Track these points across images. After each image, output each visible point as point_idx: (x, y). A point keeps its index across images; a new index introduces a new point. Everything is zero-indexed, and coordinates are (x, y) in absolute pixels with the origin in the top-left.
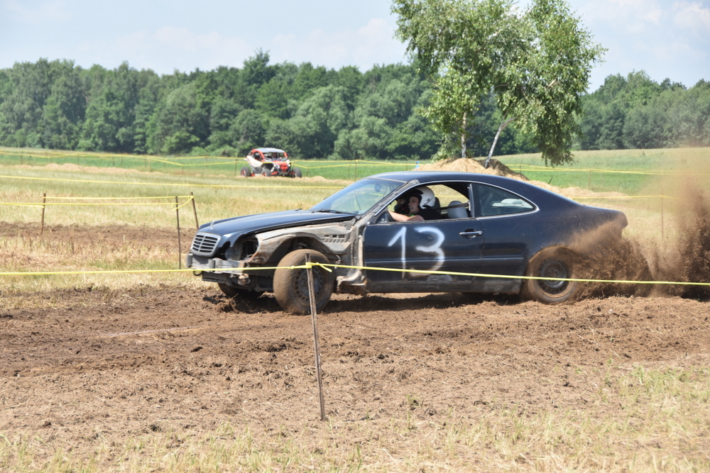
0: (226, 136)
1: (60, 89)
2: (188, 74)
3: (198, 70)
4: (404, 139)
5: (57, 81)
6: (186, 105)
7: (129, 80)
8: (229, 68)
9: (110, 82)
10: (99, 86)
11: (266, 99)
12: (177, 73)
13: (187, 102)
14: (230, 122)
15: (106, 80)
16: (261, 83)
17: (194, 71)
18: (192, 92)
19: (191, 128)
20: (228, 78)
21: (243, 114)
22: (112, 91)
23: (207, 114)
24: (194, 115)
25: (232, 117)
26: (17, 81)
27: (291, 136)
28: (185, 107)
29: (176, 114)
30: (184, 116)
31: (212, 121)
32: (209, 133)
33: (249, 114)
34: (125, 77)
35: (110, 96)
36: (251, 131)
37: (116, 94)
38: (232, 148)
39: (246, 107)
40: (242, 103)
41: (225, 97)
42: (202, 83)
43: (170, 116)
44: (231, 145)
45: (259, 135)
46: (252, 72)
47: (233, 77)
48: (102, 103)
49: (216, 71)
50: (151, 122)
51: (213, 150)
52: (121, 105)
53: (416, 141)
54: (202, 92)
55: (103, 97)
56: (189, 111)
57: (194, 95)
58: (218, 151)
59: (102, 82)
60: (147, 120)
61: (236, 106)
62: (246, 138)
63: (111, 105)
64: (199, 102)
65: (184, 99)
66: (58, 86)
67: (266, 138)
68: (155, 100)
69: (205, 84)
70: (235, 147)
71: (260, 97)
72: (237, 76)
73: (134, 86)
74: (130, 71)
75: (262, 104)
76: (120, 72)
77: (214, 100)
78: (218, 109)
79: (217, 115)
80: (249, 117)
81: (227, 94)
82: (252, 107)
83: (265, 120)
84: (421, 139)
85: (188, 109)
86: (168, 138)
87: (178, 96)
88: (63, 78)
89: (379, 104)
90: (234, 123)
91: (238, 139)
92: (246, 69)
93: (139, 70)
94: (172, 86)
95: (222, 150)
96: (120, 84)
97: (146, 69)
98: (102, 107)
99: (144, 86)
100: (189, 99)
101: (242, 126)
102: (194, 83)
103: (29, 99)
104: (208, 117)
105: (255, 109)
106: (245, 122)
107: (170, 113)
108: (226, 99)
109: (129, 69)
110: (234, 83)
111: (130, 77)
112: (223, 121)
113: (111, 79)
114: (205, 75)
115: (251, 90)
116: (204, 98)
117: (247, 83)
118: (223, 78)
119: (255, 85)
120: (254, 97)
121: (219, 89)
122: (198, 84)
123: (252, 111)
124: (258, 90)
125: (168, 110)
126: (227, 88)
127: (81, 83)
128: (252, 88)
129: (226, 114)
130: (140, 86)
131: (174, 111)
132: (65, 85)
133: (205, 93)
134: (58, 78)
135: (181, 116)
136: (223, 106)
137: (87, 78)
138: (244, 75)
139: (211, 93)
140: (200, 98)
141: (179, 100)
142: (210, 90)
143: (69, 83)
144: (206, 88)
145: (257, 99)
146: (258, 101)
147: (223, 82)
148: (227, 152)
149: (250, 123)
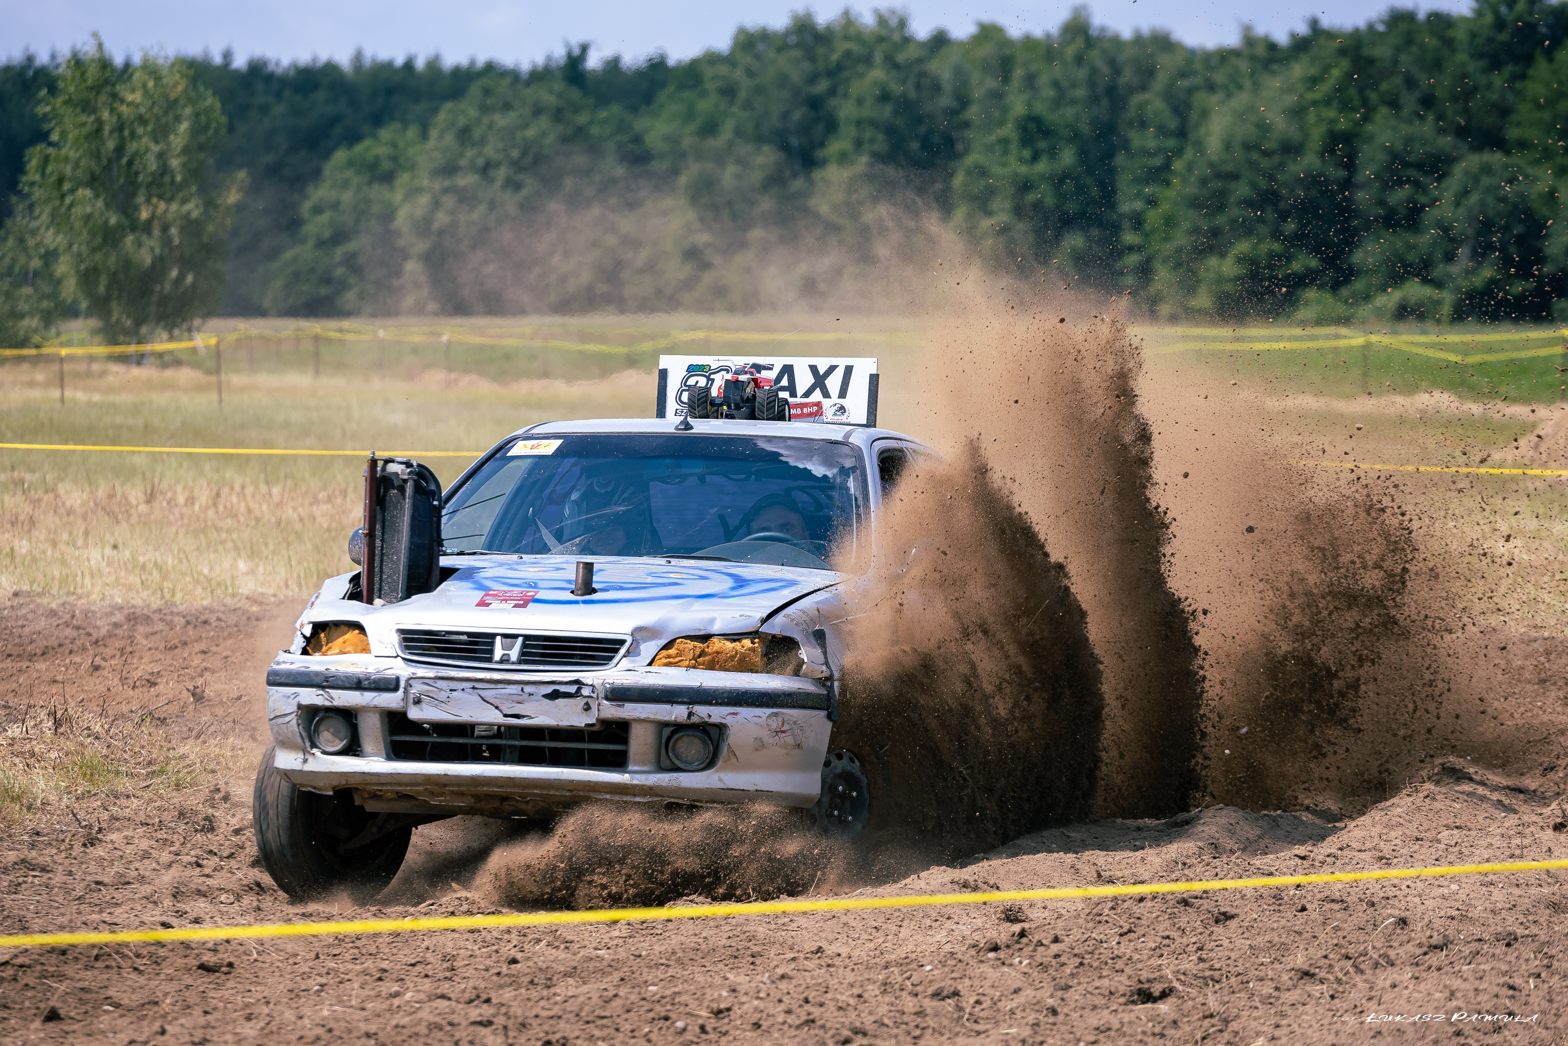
0: (1410, 247)
1: (867, 112)
2: (1281, 37)
3: (1314, 24)
5: (856, 87)
6: (1270, 145)
7: (1094, 71)
8: (1421, 16)
9: (1030, 80)
10: (996, 96)
11: (1547, 115)
12: (1250, 40)
13: (1274, 135)
14: (1422, 199)
15: (1018, 73)
16: (1528, 60)
17: (1302, 29)
18: (1291, 100)
19: (1290, 227)
20: (1415, 49)
21: (1466, 172)
22: (1039, 108)
23: (1341, 173)
24: (1298, 180)
25: (1429, 180)
26: (729, 92)
28: (1267, 154)
29: (1234, 177)
30: (1263, 183)
31: (1362, 197)
32: (1350, 239)
33: (1487, 170)
34: (1079, 60)
35: (1032, 126)
37: (1053, 118)
38: (1429, 290)
39: (1478, 148)
40: (1461, 133)
41: (1406, 112)
42: (1325, 71)
43: (1218, 185)
44: (1425, 281)
45: (1524, 240)
46: (1500, 24)
47: (1435, 43)
48: (1006, 152)
49: (1381, 28)
50: (1165, 207)
51: (1367, 298)
52: (1068, 157)
54: (1327, 102)
55: (1009, 130)
56: (1282, 165)
57: (1298, 113)
58: (1381, 300)
59: (1006, 80)
60: (1152, 202)
61: (1446, 142)
62: (1481, 252)
63: (1035, 158)
64: (1317, 134)
65: (1263, 128)
66: (860, 101)
67: (1548, 251)
68: (1182, 133)
69: (1336, 73)
70: (1438, 284)
71: (1524, 111)
72: (1449, 43)
73: (1111, 91)
74: (1100, 39)
75: (1533, 134)
76: (1064, 44)
77: (1369, 128)
78: (1382, 157)
79: (1377, 176)
80: (1486, 181)
81: (1409, 101)
82: (1497, 142)
83: (1542, 187)
85: (1277, 159)
86: (1213, 261)
87: (1241, 116)
88: (878, 74)
90: (1436, 202)
91: (1450, 257)
92: (1479, 14)
93: (1126, 34)
94: (1233, 86)
95: (1392, 298)
96: (1064, 84)
97: (1146, 30)
98: (1004, 165)
99: (1144, 88)
100: (1281, 125)
101: (1462, 211)
102: (1299, 70)
103: (765, 149)
104: (1347, 184)
105: (1508, 153)
106: (1474, 199)
107: (1218, 176)
108: (1409, 122)
109: (1093, 32)
110: (1437, 65)
111: (1095, 57)
112: (1399, 196)
113: (1034, 67)
114: (1336, 44)
115: (1489, 86)
116: (1332, 121)
117: (1482, 64)
118: (1398, 49)
119: (1509, 69)
120: (1504, 111)
121: (1384, 86)
122: (1313, 71)
123: (1496, 158)
124: (1518, 85)
125: (1211, 165)
126: (1410, 83)
127: (936, 88)
128: (1498, 80)
129: (1412, 173)
130: (1131, 90)
131: (1229, 167)
132: (885, 97)
133: (1335, 104)
134: (861, 76)
135: (1253, 185)
136: (1399, 146)
137: (958, 72)
138: (1473, 35)
139: (1356, 102)
140: (1320, 120)
141: (1246, 131)
142: (1352, 92)
143: (896, 89)
144: (1340, 89)
145: (1513, 118)
146: (1519, 124)
147: (1395, 62)
148: (1412, 302)
149: (1490, 200)
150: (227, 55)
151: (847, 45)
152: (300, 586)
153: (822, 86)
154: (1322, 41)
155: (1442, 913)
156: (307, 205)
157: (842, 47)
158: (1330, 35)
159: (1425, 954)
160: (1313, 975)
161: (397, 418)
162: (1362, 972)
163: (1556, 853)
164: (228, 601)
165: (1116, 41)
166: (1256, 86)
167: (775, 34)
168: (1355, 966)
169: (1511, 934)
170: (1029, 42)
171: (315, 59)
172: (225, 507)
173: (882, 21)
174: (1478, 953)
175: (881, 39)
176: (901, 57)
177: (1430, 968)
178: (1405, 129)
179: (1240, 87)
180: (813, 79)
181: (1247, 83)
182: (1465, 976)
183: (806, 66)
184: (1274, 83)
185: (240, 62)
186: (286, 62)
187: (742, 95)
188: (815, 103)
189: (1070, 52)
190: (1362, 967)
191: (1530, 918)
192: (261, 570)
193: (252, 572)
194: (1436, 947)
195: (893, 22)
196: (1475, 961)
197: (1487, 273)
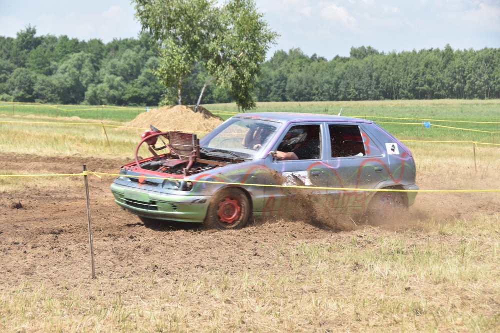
0: (5, 87)
4: (135, 92)
11: (34, 60)
14: (7, 77)
16: (30, 49)
20: (6, 45)
21: (17, 71)
25: (8, 73)
27: (53, 88)
33: (22, 71)
36: (23, 84)
38: (8, 96)
39: (19, 66)
40: (16, 63)
41: (3, 58)
44: (8, 93)
45: (29, 86)
46: (23, 41)
47: (9, 44)
53: (144, 93)
61: (12, 65)
62: (20, 88)
67: (34, 89)
70: (11, 95)
71: (29, 60)
72: (12, 44)
75: (31, 64)
80: (21, 73)
82: (24, 66)
83: (33, 76)
84: (147, 92)
89: (117, 66)
90: (10, 77)
91: (13, 89)
92: (18, 38)
101: (16, 80)
105: (26, 68)
106: (18, 77)
108: (4, 60)
110: (10, 49)
115: (22, 54)
117: (19, 49)
119: (26, 50)
120: (25, 59)
123: (23, 69)
124: (28, 54)
128: (24, 52)
129: (4, 71)
138: (17, 43)
145: (27, 61)
148: (5, 98)
149: (22, 78)
197: (21, 93)
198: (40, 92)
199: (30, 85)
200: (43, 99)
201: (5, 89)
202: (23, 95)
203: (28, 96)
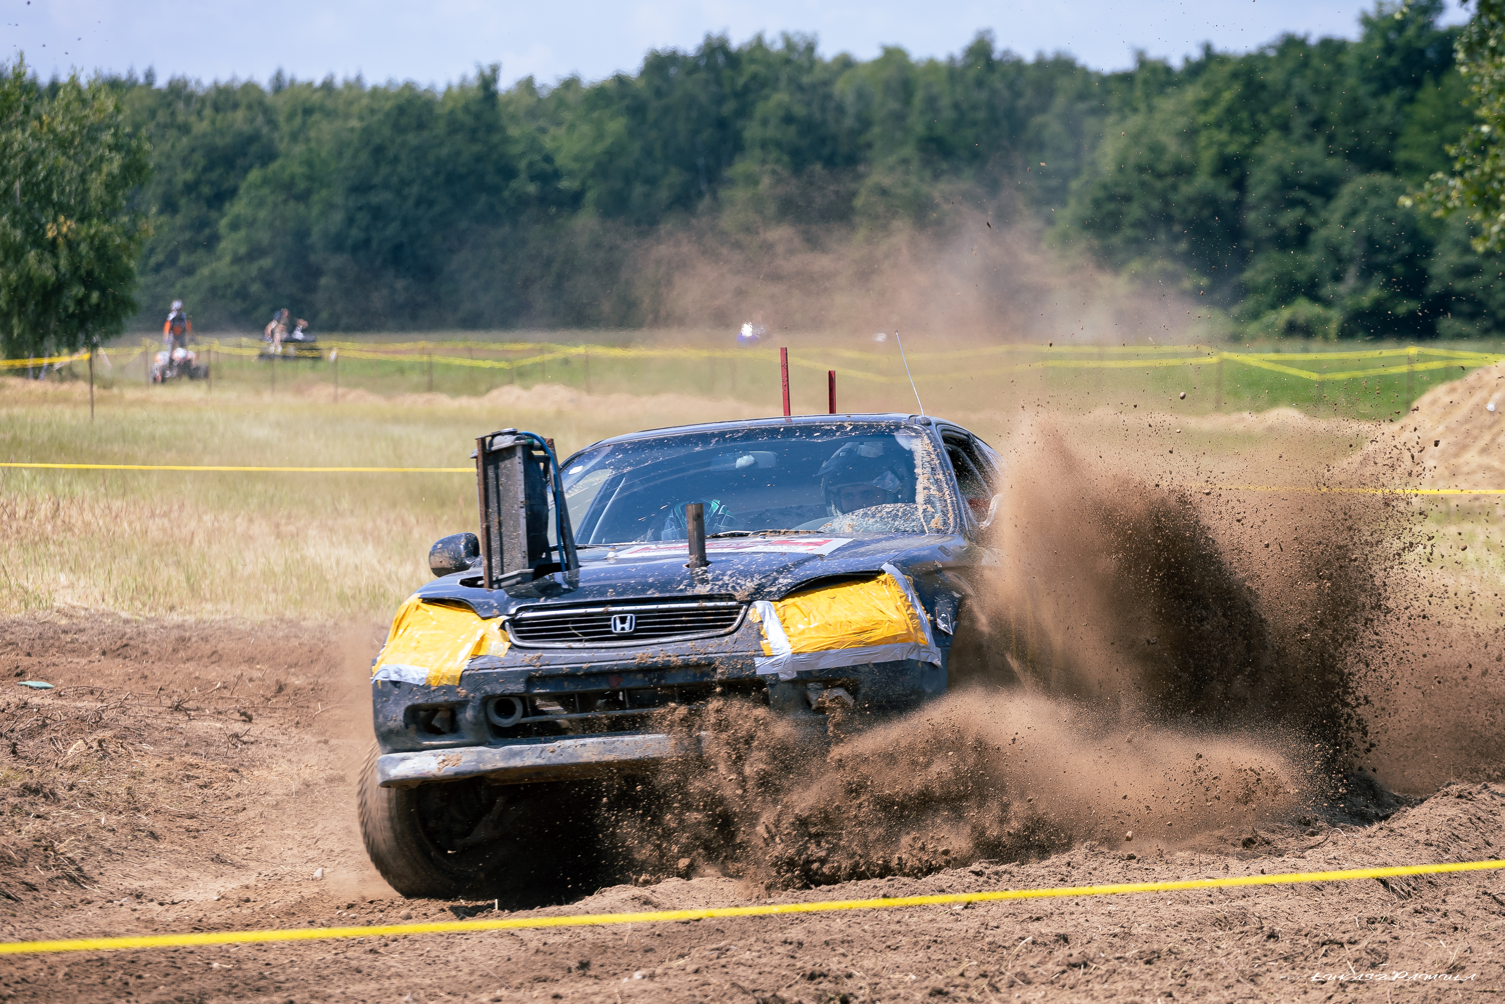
0: (1300, 268)
1: (772, 132)
2: (1176, 63)
3: (1208, 49)
5: (761, 109)
6: (1163, 167)
7: (994, 94)
9: (931, 103)
10: (898, 117)
12: (1142, 62)
13: (1168, 157)
14: (1312, 221)
15: (919, 97)
16: (1417, 84)
17: (1196, 54)
18: (1182, 122)
20: (1309, 73)
21: (1355, 193)
22: (940, 129)
23: (1233, 195)
24: (1191, 201)
25: (1316, 201)
28: (1160, 176)
29: (1127, 199)
30: (1156, 205)
31: (1251, 218)
32: (1244, 259)
33: (1375, 191)
34: (980, 83)
36: (1382, 248)
37: (954, 138)
38: (1317, 309)
39: (1366, 169)
40: (1351, 155)
41: (1294, 137)
42: (1217, 94)
43: (1111, 206)
44: (1314, 297)
45: (1408, 261)
46: (1389, 49)
47: (1327, 67)
48: (907, 172)
49: (1272, 53)
54: (1218, 124)
55: (910, 149)
56: (1174, 188)
57: (1190, 134)
58: (1271, 317)
59: (907, 102)
61: (1333, 164)
62: (1367, 273)
64: (1208, 157)
65: (1157, 150)
66: (765, 122)
69: (1227, 96)
70: (1327, 303)
71: (1411, 134)
72: (1340, 68)
74: (1000, 62)
76: (967, 67)
77: (1259, 150)
78: (1272, 178)
79: (1266, 198)
80: (1374, 202)
81: (1300, 124)
82: (1387, 165)
85: (1169, 181)
87: (1136, 138)
88: (782, 96)
90: (1325, 223)
91: (1337, 278)
92: (1368, 39)
93: (1029, 57)
94: (1128, 108)
95: (1285, 314)
96: (965, 106)
97: (1049, 53)
98: (906, 184)
99: (1043, 109)
100: (1173, 147)
101: (1349, 232)
102: (1193, 93)
103: (673, 170)
104: (1238, 205)
105: (1394, 174)
106: (1361, 219)
107: (1112, 198)
108: (1298, 144)
109: (996, 55)
110: (1328, 90)
111: (997, 82)
112: (1289, 218)
113: (936, 89)
114: (1228, 69)
115: (1381, 110)
116: (1223, 145)
117: (1372, 87)
118: (1293, 73)
119: (1398, 93)
120: (1393, 134)
121: (1275, 110)
122: (1204, 94)
123: (1382, 179)
124: (1407, 108)
125: (1105, 187)
126: (1303, 105)
127: (840, 110)
128: (1389, 102)
129: (1300, 194)
130: (1031, 111)
131: (1122, 190)
132: (789, 119)
133: (1227, 127)
134: (767, 98)
135: (1146, 207)
136: (1288, 167)
137: (861, 95)
138: (1363, 60)
139: (1246, 125)
140: (1211, 143)
141: (1139, 154)
142: (1244, 115)
143: (799, 110)
144: (1230, 111)
145: (1402, 140)
146: (1405, 146)
147: (1288, 86)
148: (1301, 320)
149: (1377, 220)
150: (150, 76)
151: (753, 68)
152: (116, 599)
153: (728, 108)
154: (1214, 66)
155: (1105, 931)
156: (224, 223)
157: (750, 69)
158: (1223, 60)
159: (1064, 972)
160: (947, 993)
161: (261, 433)
162: (998, 990)
163: (1232, 870)
164: (40, 615)
165: (1018, 65)
166: (1151, 109)
167: (685, 58)
168: (990, 984)
169: (1154, 952)
170: (932, 66)
171: (234, 79)
172: (64, 522)
173: (790, 45)
174: (1114, 971)
175: (788, 62)
176: (806, 79)
177: (1063, 986)
178: (1295, 151)
179: (1135, 110)
180: (720, 100)
181: (1142, 107)
182: (1095, 994)
183: (713, 88)
184: (1167, 104)
185: (161, 82)
186: (207, 81)
187: (651, 116)
188: (722, 124)
189: (971, 74)
190: (999, 985)
191: (1195, 935)
192: (82, 583)
193: (72, 586)
194: (1075, 965)
195: (802, 46)
196: (1111, 980)
197: (1373, 293)
198: (1460, 285)
199: (1412, 255)
200: (1472, 317)
201: (1301, 276)
202: (1378, 304)
203: (1404, 307)
